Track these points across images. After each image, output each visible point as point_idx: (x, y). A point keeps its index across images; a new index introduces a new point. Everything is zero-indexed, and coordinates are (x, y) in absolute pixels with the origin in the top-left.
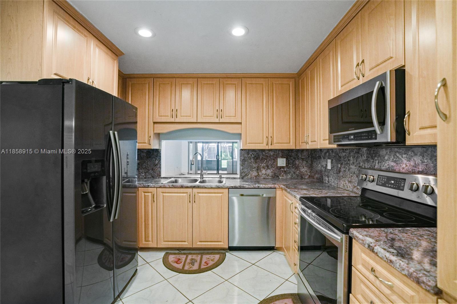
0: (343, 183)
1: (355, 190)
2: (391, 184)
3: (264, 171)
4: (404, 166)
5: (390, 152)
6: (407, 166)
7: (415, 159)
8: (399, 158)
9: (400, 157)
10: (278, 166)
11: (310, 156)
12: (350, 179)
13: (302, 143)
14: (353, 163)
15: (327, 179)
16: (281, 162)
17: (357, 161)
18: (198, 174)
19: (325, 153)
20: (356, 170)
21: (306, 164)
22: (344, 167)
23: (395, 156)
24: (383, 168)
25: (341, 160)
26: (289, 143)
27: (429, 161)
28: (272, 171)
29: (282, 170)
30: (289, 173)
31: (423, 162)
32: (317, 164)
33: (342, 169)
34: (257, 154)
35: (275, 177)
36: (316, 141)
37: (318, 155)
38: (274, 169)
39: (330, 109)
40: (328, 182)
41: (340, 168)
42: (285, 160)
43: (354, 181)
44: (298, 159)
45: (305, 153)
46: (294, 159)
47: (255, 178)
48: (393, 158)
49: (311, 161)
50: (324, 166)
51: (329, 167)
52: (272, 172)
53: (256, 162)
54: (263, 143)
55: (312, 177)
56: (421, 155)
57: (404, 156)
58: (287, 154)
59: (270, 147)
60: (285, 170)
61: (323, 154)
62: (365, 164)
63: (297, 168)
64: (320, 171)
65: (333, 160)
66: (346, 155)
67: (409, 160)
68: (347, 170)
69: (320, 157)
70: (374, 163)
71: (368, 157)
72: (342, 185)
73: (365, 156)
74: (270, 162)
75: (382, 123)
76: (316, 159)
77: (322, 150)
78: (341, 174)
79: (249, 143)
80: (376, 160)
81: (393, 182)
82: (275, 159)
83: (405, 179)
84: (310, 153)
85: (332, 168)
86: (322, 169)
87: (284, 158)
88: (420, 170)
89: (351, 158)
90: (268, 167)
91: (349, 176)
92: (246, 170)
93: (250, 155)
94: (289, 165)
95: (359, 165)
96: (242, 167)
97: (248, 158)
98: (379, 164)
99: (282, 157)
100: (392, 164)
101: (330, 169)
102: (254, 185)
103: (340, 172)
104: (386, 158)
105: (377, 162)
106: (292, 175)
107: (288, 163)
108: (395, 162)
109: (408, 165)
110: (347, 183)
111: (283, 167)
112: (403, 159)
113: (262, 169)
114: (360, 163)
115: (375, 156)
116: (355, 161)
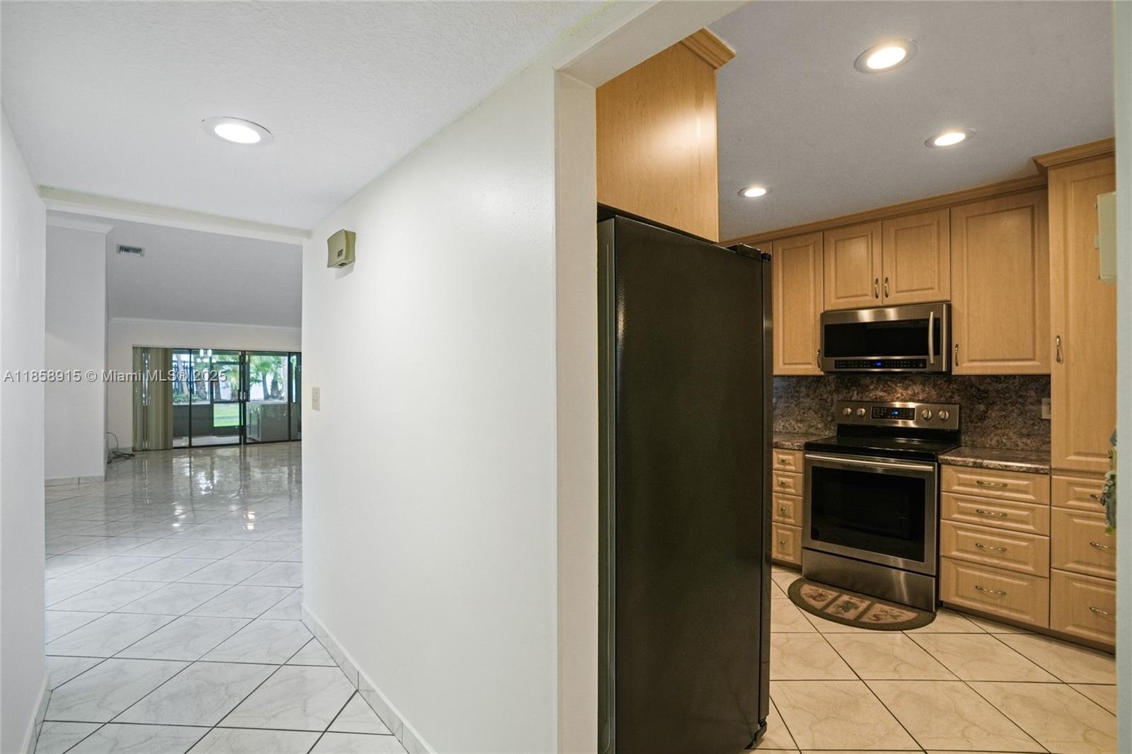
1: (812, 430)
2: (894, 415)
4: (899, 395)
5: (877, 381)
6: (903, 395)
7: (914, 388)
8: (891, 387)
9: (894, 386)
12: (799, 418)
17: (815, 392)
18: (175, 448)
20: (814, 404)
23: (886, 385)
27: (932, 389)
31: (923, 391)
39: (826, 326)
48: (882, 387)
56: (921, 384)
57: (899, 385)
62: (832, 395)
67: (906, 389)
70: (850, 394)
72: (781, 427)
73: (832, 385)
75: (937, 351)
80: (853, 390)
81: (896, 413)
88: (921, 398)
89: (803, 389)
91: (796, 413)
95: (819, 398)
98: (860, 395)
104: (871, 387)
105: (856, 392)
108: (885, 391)
109: (905, 394)
112: (897, 388)
114: (821, 395)
115: (852, 386)
116: (812, 392)
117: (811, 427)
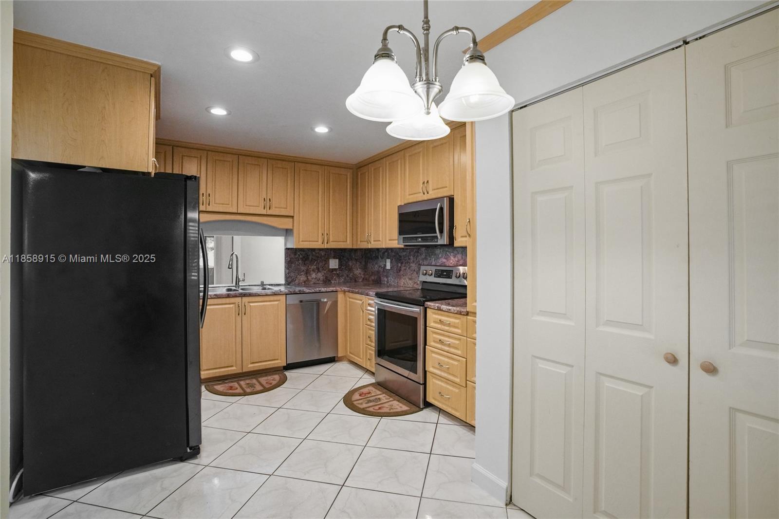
0: (403, 281)
1: (415, 285)
2: (444, 275)
3: (314, 276)
4: (452, 261)
5: (443, 252)
7: (458, 256)
8: (448, 255)
10: (330, 268)
11: (364, 257)
12: (410, 277)
13: (361, 242)
14: (414, 262)
15: (386, 279)
16: (334, 264)
17: (417, 259)
19: (384, 253)
20: (416, 267)
21: (360, 265)
22: (405, 266)
24: (438, 264)
25: (401, 260)
26: (346, 241)
28: (323, 274)
29: (335, 272)
30: (342, 276)
31: (462, 258)
32: (373, 265)
33: (403, 268)
34: (306, 254)
35: (327, 282)
36: (381, 240)
37: (374, 255)
38: (325, 272)
39: (400, 214)
40: (388, 282)
41: (401, 267)
42: (337, 261)
43: (414, 277)
44: (351, 260)
45: (359, 253)
46: (347, 260)
47: (303, 283)
48: (444, 256)
49: (365, 262)
50: (382, 266)
51: (388, 267)
52: (323, 276)
53: (305, 264)
54: (318, 241)
55: (366, 279)
56: (460, 253)
57: (452, 254)
58: (340, 254)
59: (326, 246)
60: (338, 273)
61: (381, 253)
62: (423, 261)
63: (350, 270)
64: (377, 272)
65: (392, 259)
66: (406, 254)
67: (455, 257)
68: (408, 268)
69: (377, 258)
70: (431, 261)
71: (426, 256)
72: (403, 283)
73: (424, 254)
74: (321, 264)
75: (441, 231)
76: (372, 259)
77: (380, 250)
78: (402, 272)
79: (302, 241)
81: (445, 273)
82: (327, 261)
83: (452, 271)
84: (363, 253)
85: (391, 268)
86: (380, 269)
87: (337, 258)
88: (460, 263)
89: (412, 257)
90: (318, 269)
91: (409, 274)
92: (292, 274)
93: (297, 256)
94: (341, 266)
95: (418, 263)
96: (287, 271)
97: (295, 260)
98: (435, 261)
99: (334, 258)
100: (444, 260)
101: (390, 268)
102: (315, 290)
103: (400, 271)
104: (440, 256)
105: (433, 259)
106: (345, 278)
107: (340, 264)
108: (446, 259)
109: (454, 260)
110: (408, 280)
111: (335, 270)
112: (451, 257)
113: (312, 272)
114: (419, 261)
115: (432, 255)
116: (415, 259)
117: (415, 283)
